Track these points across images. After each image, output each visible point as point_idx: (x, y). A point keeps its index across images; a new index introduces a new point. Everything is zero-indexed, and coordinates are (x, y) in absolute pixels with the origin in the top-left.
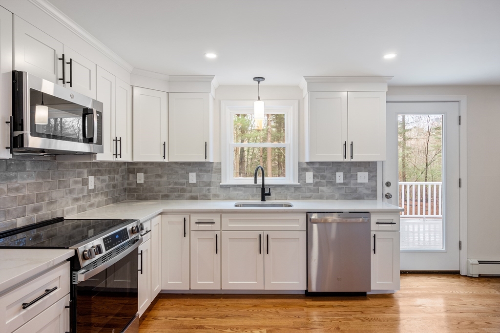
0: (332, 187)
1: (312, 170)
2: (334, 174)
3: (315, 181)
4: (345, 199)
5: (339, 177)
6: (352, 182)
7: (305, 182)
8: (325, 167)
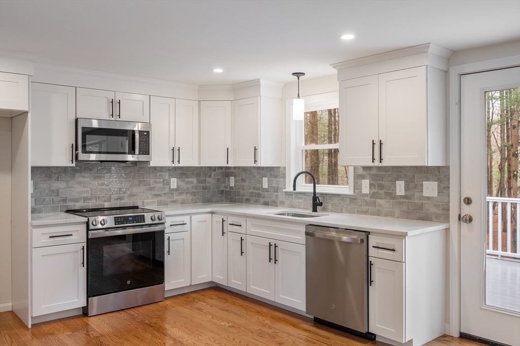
0: (391, 201)
1: (368, 177)
2: (394, 182)
3: (372, 191)
4: (407, 218)
5: (400, 188)
6: (416, 194)
7: (361, 192)
8: (384, 173)
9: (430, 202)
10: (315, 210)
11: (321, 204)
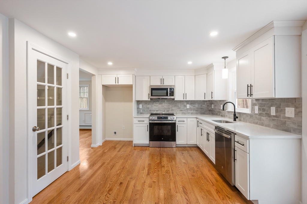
0: (269, 118)
1: (258, 105)
2: (270, 107)
3: (259, 112)
4: (277, 129)
5: (273, 111)
6: (282, 115)
7: (255, 112)
8: (265, 103)
9: (290, 120)
10: (235, 120)
11: (237, 117)
